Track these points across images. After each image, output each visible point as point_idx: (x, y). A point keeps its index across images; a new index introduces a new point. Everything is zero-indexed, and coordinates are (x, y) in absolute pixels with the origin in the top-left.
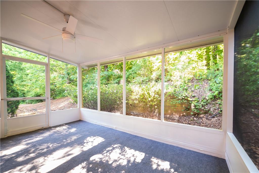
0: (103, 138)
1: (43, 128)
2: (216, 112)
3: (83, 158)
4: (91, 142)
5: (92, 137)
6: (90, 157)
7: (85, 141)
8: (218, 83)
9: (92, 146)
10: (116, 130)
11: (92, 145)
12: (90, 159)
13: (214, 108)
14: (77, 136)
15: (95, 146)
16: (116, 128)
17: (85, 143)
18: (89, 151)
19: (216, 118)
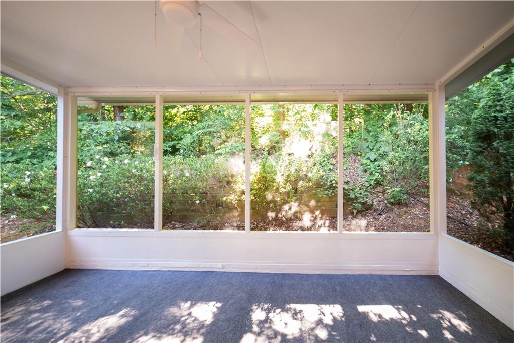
2: (381, 206)
8: (373, 160)
10: (226, 272)
13: (377, 199)
16: (223, 267)
19: (385, 216)
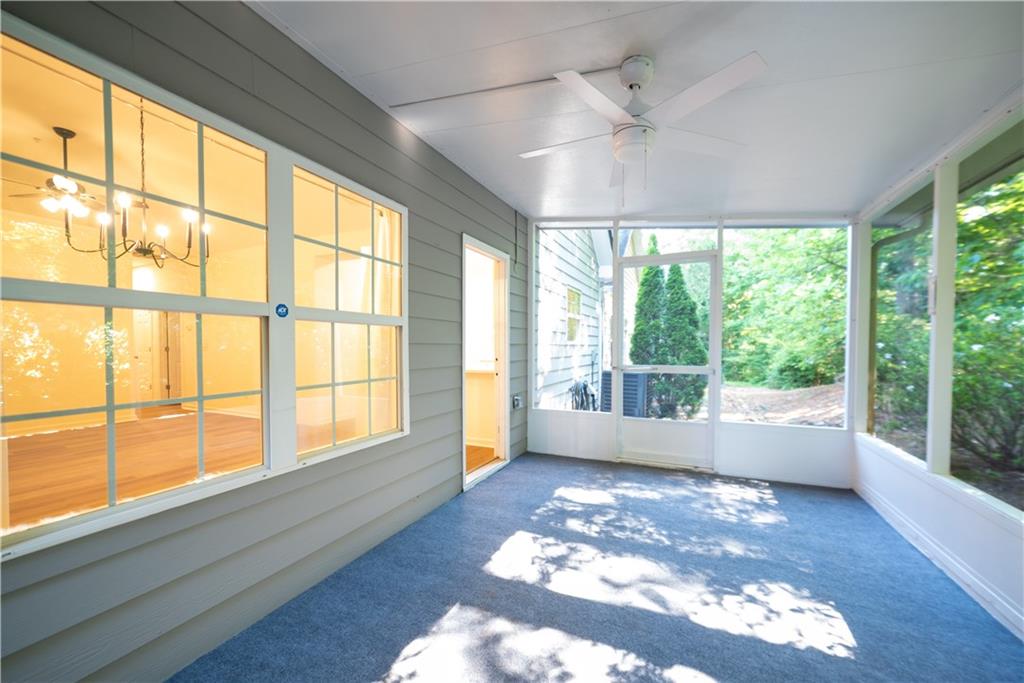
0: (855, 637)
1: (697, 470)
3: (658, 641)
4: (766, 612)
5: (806, 593)
6: (682, 664)
7: (750, 589)
9: (747, 632)
11: (750, 626)
12: (670, 666)
14: (753, 547)
15: (761, 641)
17: (739, 592)
18: (709, 636)
